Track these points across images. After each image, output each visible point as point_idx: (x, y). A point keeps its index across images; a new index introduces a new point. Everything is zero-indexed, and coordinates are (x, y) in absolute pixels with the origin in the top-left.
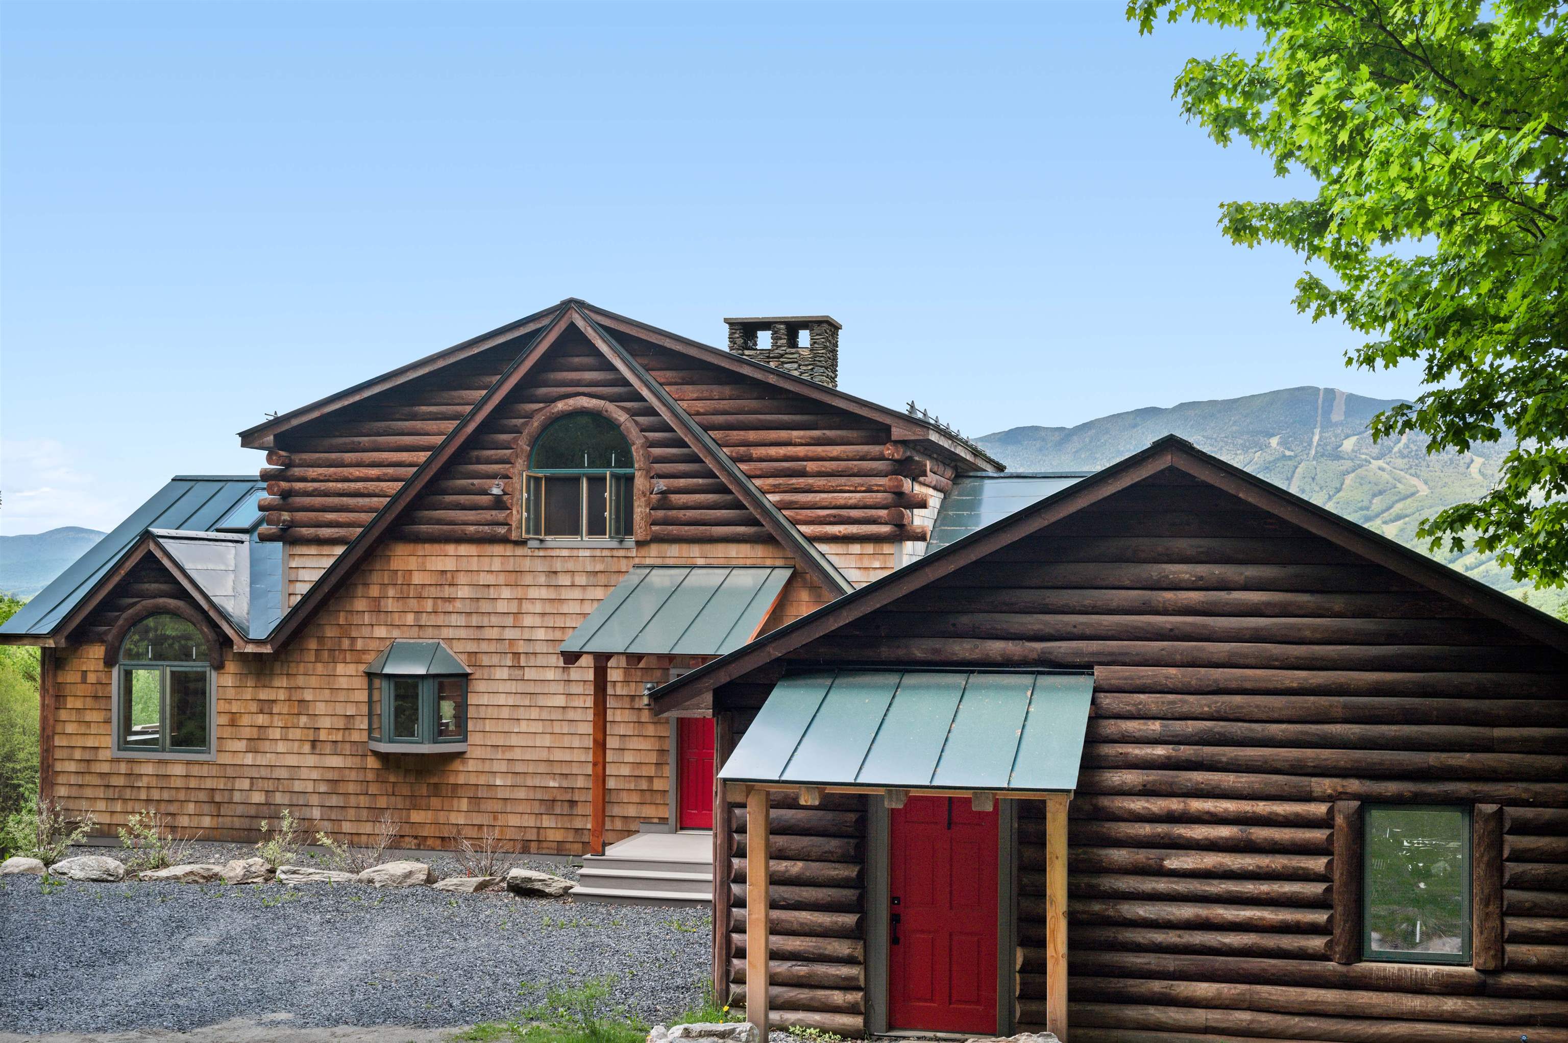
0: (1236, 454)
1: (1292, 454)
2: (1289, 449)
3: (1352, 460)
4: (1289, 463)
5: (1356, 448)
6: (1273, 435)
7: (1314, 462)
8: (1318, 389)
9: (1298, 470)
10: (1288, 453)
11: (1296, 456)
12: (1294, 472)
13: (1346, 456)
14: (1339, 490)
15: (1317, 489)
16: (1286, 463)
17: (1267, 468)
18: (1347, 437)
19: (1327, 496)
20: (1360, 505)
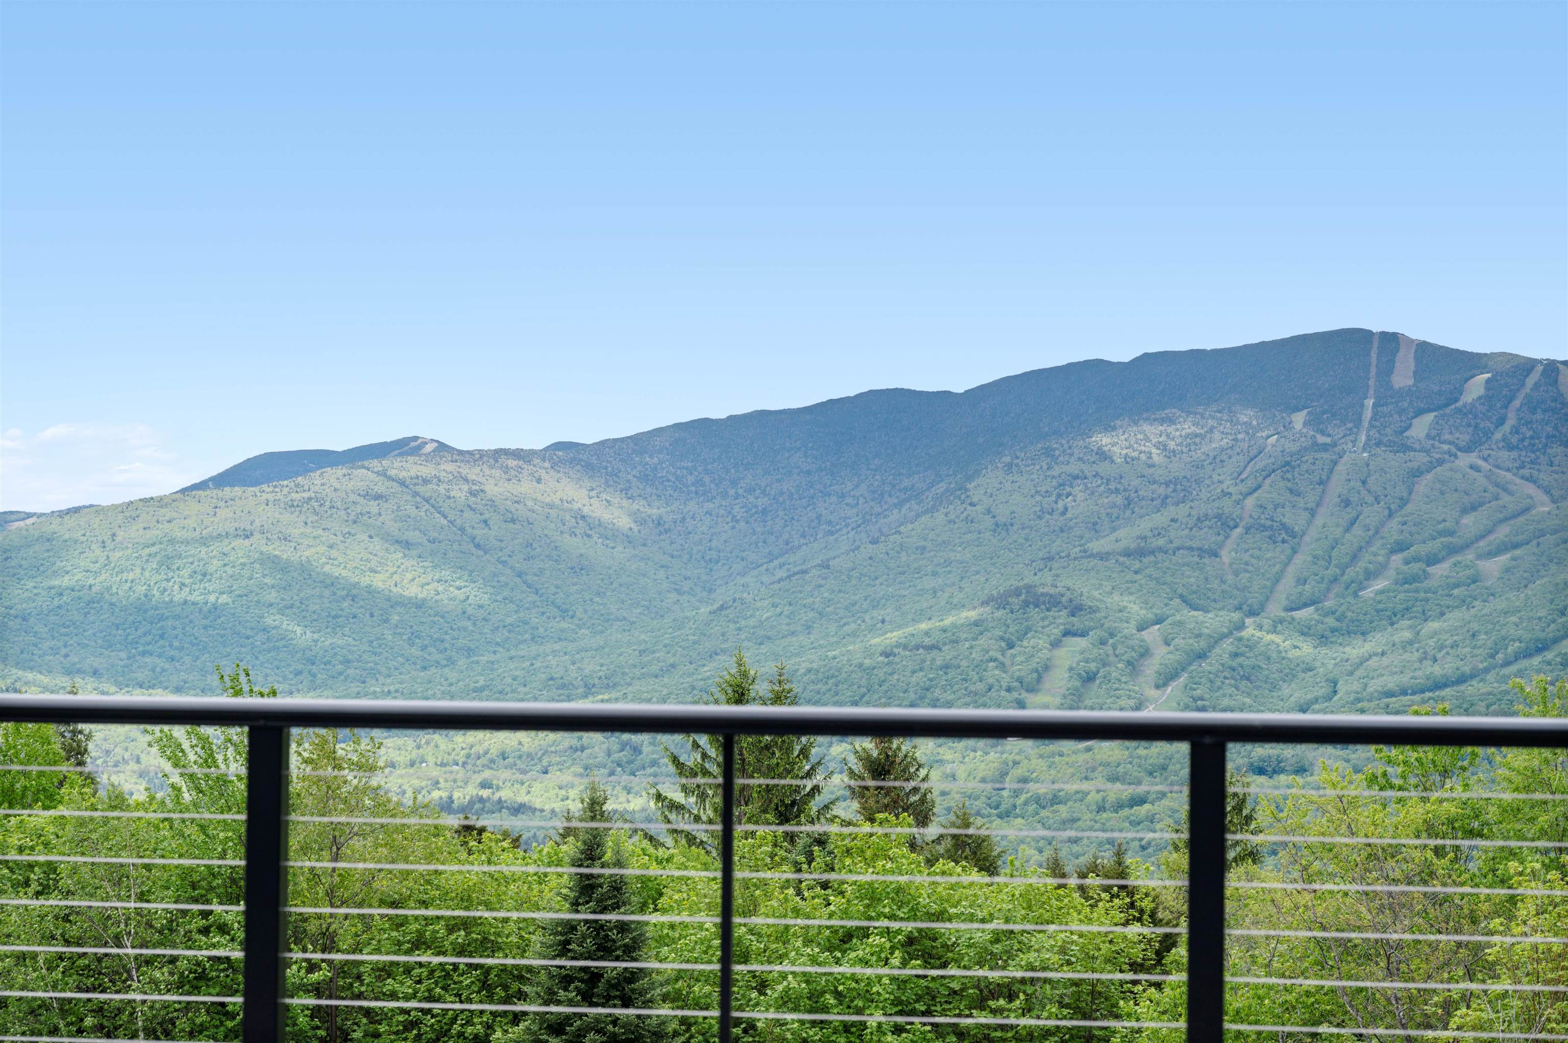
1: (1328, 440)
2: (1323, 433)
3: (1427, 452)
4: (1325, 455)
5: (1434, 432)
6: (1297, 409)
7: (1365, 455)
8: (1369, 334)
9: (1340, 467)
10: (1321, 439)
11: (1334, 445)
12: (1331, 471)
13: (1417, 446)
14: (1404, 502)
15: (1370, 499)
16: (1318, 456)
17: (1287, 464)
18: (1419, 413)
19: (1386, 512)
20: (1441, 527)
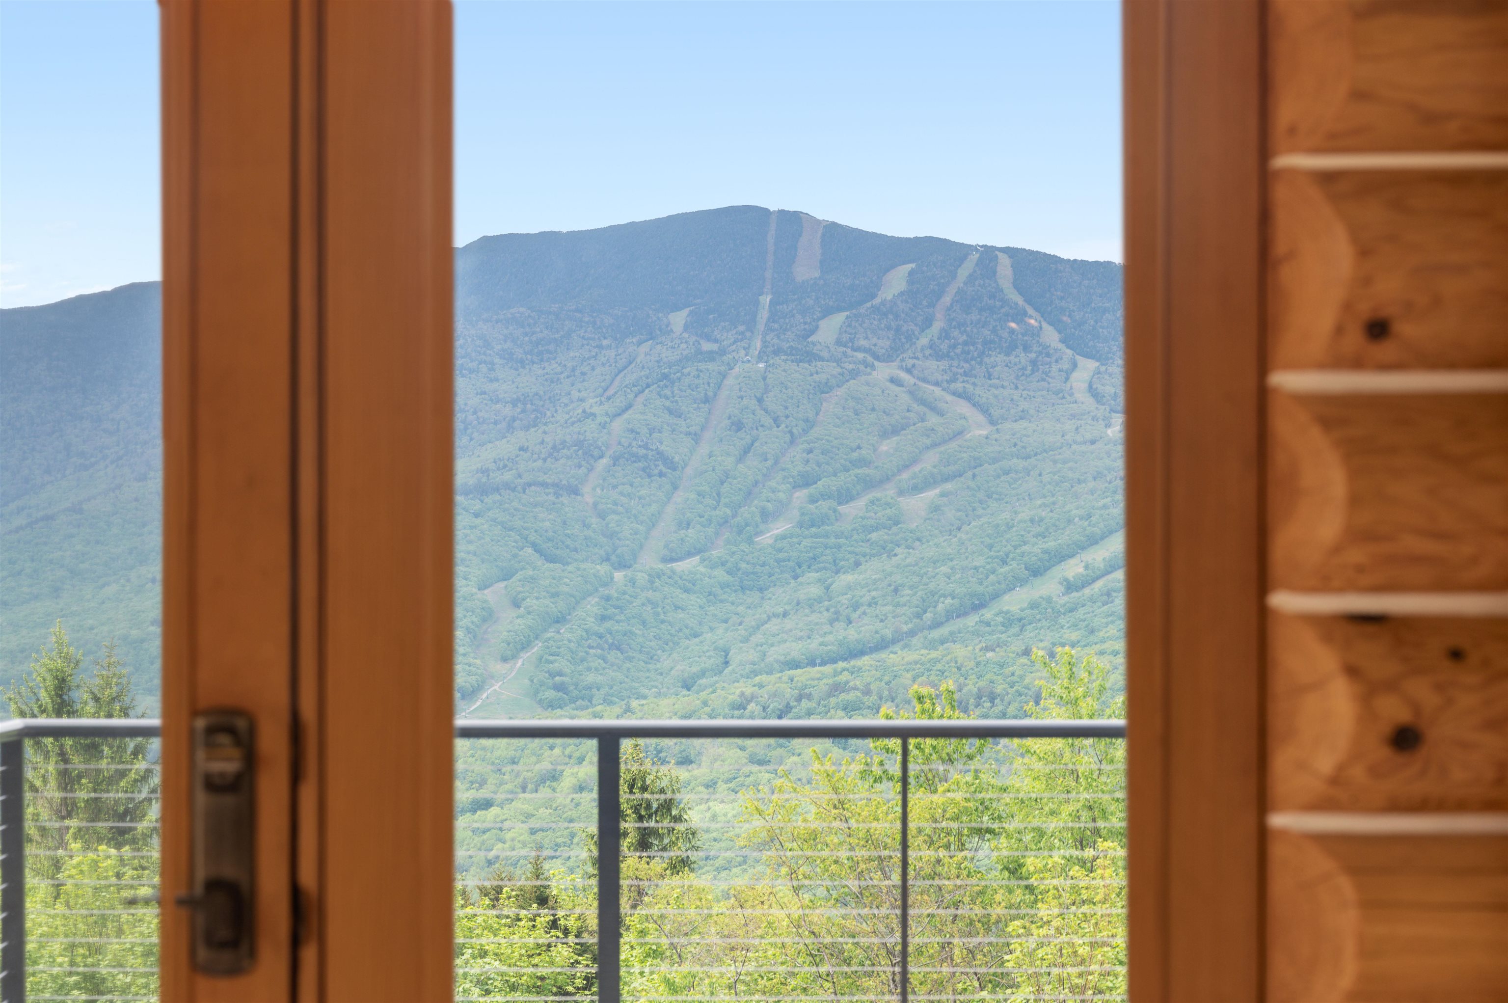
0: (600, 347)
1: (714, 347)
2: (708, 338)
3: (838, 362)
4: (711, 366)
5: (845, 337)
6: (676, 308)
7: (761, 365)
8: (763, 213)
9: (730, 381)
10: (707, 346)
11: (723, 352)
12: (719, 386)
13: (825, 354)
14: (810, 424)
15: (767, 421)
16: (702, 366)
17: (665, 377)
18: (827, 312)
19: (788, 437)
20: (855, 455)
